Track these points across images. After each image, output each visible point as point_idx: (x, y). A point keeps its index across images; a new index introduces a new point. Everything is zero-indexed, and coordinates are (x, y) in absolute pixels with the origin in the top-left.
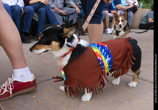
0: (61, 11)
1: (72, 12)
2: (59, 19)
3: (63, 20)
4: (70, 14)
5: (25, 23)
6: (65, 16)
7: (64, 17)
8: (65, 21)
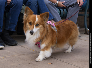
0: (58, 2)
1: (72, 4)
2: (55, 13)
3: (60, 13)
4: (70, 6)
5: (10, 18)
6: (63, 8)
7: (61, 10)
8: (62, 14)
